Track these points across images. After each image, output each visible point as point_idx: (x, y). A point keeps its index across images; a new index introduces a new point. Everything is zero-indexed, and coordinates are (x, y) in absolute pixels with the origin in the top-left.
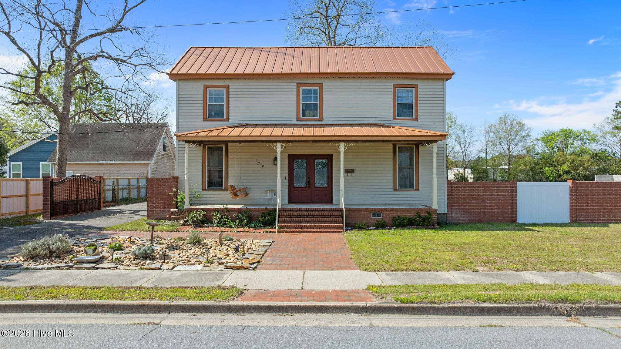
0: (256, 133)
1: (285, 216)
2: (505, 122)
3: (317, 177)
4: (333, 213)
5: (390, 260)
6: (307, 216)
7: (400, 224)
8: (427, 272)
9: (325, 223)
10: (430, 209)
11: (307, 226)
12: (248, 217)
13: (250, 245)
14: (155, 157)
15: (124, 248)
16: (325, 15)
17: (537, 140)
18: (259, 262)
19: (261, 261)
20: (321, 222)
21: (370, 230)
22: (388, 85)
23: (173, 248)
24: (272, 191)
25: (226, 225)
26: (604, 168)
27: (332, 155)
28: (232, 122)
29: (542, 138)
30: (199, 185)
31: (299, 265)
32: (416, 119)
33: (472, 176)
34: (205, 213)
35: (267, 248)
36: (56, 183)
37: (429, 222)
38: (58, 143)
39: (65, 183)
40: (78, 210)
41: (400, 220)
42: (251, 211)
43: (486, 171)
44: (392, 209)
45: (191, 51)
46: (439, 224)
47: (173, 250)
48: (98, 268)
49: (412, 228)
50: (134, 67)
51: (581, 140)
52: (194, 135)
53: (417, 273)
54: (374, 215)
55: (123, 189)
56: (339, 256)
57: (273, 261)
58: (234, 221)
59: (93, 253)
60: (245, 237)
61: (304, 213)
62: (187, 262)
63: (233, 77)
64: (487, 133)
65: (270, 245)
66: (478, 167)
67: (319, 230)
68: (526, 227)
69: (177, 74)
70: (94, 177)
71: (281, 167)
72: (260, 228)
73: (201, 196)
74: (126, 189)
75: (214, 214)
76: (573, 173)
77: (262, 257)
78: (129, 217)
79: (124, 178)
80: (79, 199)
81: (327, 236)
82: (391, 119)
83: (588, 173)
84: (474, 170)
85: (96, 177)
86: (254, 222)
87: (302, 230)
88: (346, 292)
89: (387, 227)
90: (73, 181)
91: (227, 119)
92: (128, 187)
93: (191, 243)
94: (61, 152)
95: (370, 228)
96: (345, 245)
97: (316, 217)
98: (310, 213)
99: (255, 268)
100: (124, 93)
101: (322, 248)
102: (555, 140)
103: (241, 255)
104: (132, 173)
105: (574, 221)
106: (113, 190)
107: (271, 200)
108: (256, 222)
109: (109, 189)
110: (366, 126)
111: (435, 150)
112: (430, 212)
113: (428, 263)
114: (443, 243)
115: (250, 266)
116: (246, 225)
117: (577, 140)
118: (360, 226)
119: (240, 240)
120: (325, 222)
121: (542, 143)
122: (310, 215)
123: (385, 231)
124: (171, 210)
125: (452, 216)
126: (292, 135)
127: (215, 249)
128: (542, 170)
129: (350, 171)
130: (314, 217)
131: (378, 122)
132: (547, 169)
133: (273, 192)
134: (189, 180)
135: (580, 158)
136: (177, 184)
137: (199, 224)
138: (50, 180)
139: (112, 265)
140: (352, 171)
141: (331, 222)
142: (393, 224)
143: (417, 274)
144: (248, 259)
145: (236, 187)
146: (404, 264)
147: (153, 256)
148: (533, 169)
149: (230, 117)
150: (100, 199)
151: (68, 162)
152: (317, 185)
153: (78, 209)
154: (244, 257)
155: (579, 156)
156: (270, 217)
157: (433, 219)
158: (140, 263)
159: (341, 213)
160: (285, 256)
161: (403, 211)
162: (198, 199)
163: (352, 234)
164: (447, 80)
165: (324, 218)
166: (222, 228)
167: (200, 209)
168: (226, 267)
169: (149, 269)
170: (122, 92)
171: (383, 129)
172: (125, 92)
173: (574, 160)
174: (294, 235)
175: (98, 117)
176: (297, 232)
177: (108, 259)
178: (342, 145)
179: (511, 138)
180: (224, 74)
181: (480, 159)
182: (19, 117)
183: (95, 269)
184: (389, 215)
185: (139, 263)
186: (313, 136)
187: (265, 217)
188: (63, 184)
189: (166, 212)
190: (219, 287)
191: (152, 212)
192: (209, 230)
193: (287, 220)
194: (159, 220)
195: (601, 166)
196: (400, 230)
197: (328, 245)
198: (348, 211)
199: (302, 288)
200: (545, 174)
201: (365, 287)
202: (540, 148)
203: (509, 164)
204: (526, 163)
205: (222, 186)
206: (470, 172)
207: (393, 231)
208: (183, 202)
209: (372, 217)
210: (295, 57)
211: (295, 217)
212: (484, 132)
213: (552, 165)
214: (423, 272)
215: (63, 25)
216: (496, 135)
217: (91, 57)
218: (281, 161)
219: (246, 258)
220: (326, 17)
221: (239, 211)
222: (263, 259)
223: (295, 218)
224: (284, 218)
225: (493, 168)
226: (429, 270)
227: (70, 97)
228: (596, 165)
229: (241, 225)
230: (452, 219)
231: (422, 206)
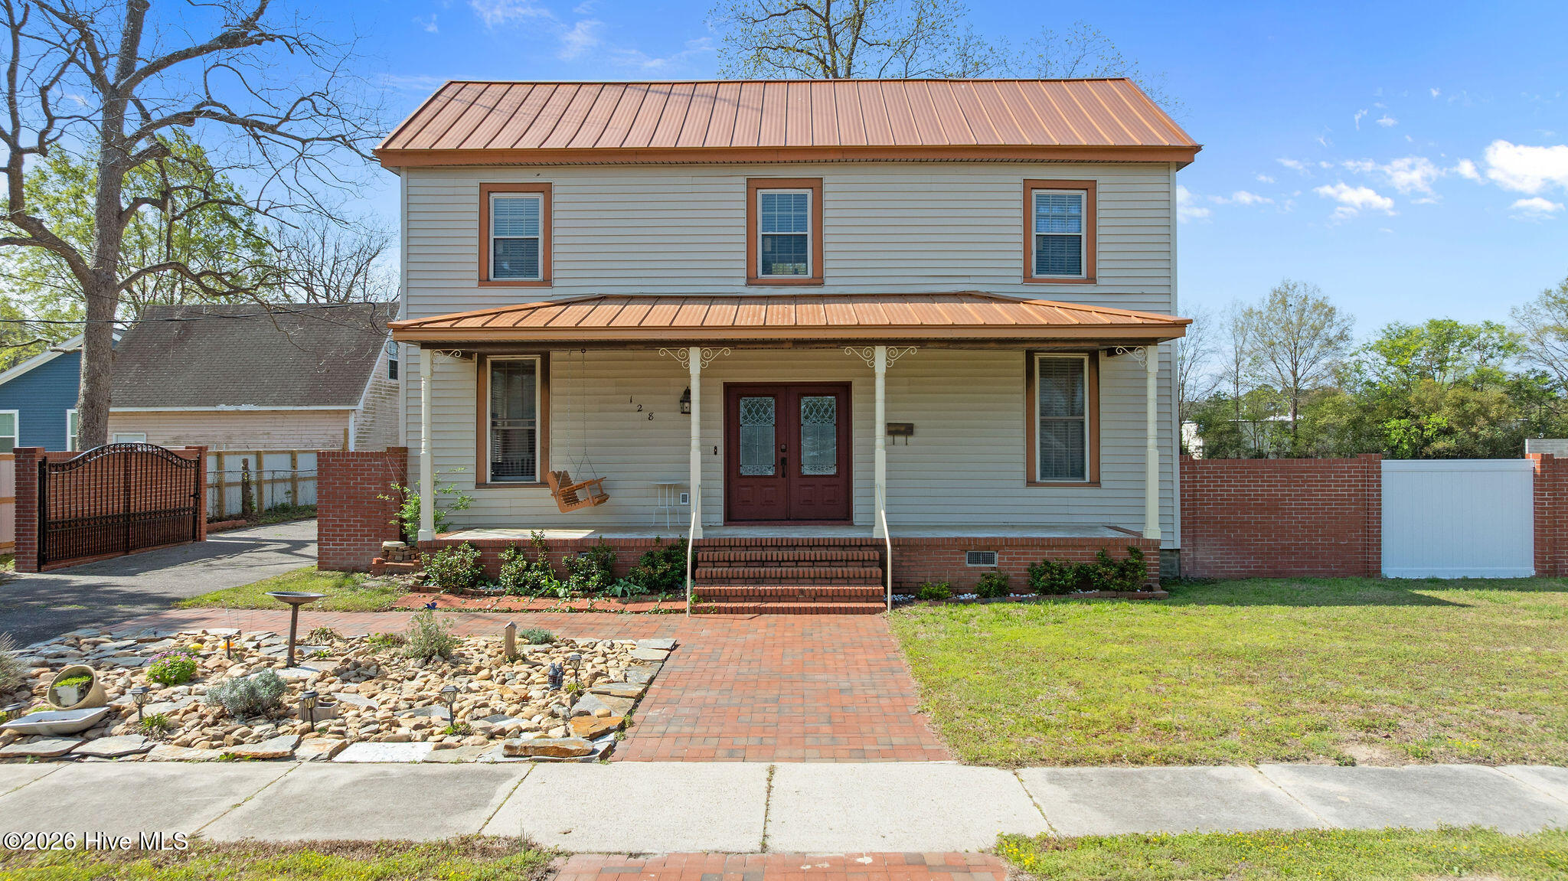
0: (629, 319)
1: (713, 562)
2: (1284, 302)
3: (806, 443)
4: (855, 554)
5: (1053, 720)
6: (780, 563)
7: (1052, 586)
8: (1182, 768)
9: (830, 584)
10: (1138, 540)
11: (780, 594)
12: (604, 564)
13: (604, 659)
14: (366, 393)
15: (205, 674)
16: (824, 15)
17: (1367, 348)
18: (622, 727)
19: (632, 724)
20: (819, 581)
21: (966, 602)
22: (1009, 182)
23: (358, 675)
24: (676, 487)
25: (540, 588)
26: (1541, 421)
27: (850, 383)
28: (562, 287)
29: (1380, 344)
30: (465, 469)
31: (754, 741)
32: (1092, 279)
33: (1199, 442)
34: (478, 554)
35: (653, 671)
36: (56, 467)
37: (1137, 577)
38: (84, 355)
39: (86, 465)
40: (128, 542)
41: (1052, 573)
42: (615, 548)
43: (1234, 430)
44: (1027, 539)
45: (448, 93)
46: (1164, 583)
47: (357, 679)
48: (85, 756)
49: (1090, 596)
50: (298, 145)
51: (1482, 348)
52: (447, 324)
53: (1152, 772)
54: (974, 558)
55: (273, 481)
56: (882, 701)
57: (669, 722)
58: (561, 577)
59: (79, 700)
60: (593, 628)
61: (769, 553)
62: (384, 730)
63: (564, 160)
64: (1240, 330)
65: (666, 659)
66: (1216, 419)
67: (813, 605)
68: (1418, 592)
69: (403, 153)
70: (182, 448)
71: (702, 419)
72: (639, 598)
73: (471, 504)
74: (284, 480)
75: (504, 556)
76: (1461, 432)
77: (635, 706)
78: (273, 561)
79: (278, 452)
80: (132, 511)
81: (839, 625)
82: (1019, 281)
83: (1499, 434)
84: (1205, 427)
85: (187, 448)
86: (621, 580)
87: (764, 605)
88: (924, 864)
89: (1012, 595)
90: (111, 461)
91: (547, 282)
92: (288, 475)
93: (416, 656)
94: (92, 380)
95: (962, 597)
96: (897, 659)
97: (803, 564)
98: (785, 554)
99: (604, 756)
100: (265, 214)
101: (826, 670)
102: (1413, 348)
103: (566, 698)
104: (304, 437)
105: (1547, 572)
106: (246, 485)
107: (673, 513)
108: (629, 581)
109: (232, 480)
110: (947, 299)
111: (1153, 367)
112: (1138, 549)
113: (1178, 729)
114: (1197, 650)
115: (589, 745)
116: (598, 589)
117: (1468, 348)
118: (935, 590)
119: (573, 641)
120: (829, 580)
121: (1379, 356)
122: (786, 558)
123: (1009, 607)
124: (386, 544)
125: (1194, 558)
126: (733, 326)
127: (490, 678)
128: (1380, 426)
129: (903, 429)
130: (800, 564)
131: (983, 289)
132: (1394, 422)
133: (681, 490)
134: (433, 457)
135: (1478, 395)
136: (405, 470)
137: (463, 586)
138: (38, 460)
139: (136, 742)
140: (908, 430)
141: (848, 580)
142: (1033, 584)
143: (1152, 778)
144: (588, 714)
145: (572, 476)
146: (1101, 737)
147: (279, 706)
148: (1356, 424)
149: (556, 275)
150: (197, 511)
151: (112, 410)
152: (807, 471)
153: (128, 539)
154: (576, 708)
155: (1476, 389)
156: (668, 567)
157: (1150, 570)
158: (230, 733)
159: (877, 554)
160: (708, 701)
161: (1059, 546)
162: (462, 512)
163: (914, 619)
164: (1180, 166)
165: (828, 569)
166: (527, 599)
167: (463, 541)
168: (511, 752)
169: (255, 758)
170: (260, 212)
171: (997, 306)
172: (267, 210)
173: (1463, 402)
174: (742, 621)
175: (200, 283)
176: (749, 611)
177: (128, 720)
178: (880, 353)
179: (1301, 343)
180: (539, 152)
181: (1218, 400)
182: (24, 291)
183: (72, 760)
184: (1020, 559)
185: (226, 733)
186: (795, 327)
187: (654, 567)
188: (80, 470)
189: (371, 550)
190: (467, 846)
191: (331, 549)
192: (489, 606)
193: (719, 575)
194: (352, 572)
195: (1533, 416)
196: (1055, 604)
197: (842, 657)
198: (899, 546)
199: (764, 846)
200: (1388, 435)
201: (992, 841)
202: (1376, 370)
203: (1295, 410)
204: (1339, 410)
205: (533, 473)
206: (1194, 433)
207: (1034, 607)
208: (416, 520)
209: (970, 565)
210: (743, 106)
211: (742, 564)
212: (1231, 328)
213: (1407, 414)
214: (1170, 768)
215: (92, 22)
216: (1263, 335)
217: (178, 115)
218: (702, 402)
219: (581, 714)
220: (826, 19)
221: (579, 546)
222: (637, 716)
223: (741, 569)
224: (710, 570)
225: (1254, 422)
226: (1191, 762)
227: (118, 227)
228: (1520, 413)
229: (583, 590)
230: (1195, 568)
231: (1111, 531)
